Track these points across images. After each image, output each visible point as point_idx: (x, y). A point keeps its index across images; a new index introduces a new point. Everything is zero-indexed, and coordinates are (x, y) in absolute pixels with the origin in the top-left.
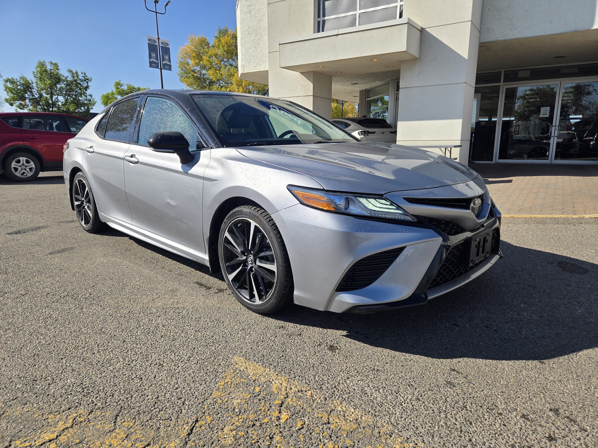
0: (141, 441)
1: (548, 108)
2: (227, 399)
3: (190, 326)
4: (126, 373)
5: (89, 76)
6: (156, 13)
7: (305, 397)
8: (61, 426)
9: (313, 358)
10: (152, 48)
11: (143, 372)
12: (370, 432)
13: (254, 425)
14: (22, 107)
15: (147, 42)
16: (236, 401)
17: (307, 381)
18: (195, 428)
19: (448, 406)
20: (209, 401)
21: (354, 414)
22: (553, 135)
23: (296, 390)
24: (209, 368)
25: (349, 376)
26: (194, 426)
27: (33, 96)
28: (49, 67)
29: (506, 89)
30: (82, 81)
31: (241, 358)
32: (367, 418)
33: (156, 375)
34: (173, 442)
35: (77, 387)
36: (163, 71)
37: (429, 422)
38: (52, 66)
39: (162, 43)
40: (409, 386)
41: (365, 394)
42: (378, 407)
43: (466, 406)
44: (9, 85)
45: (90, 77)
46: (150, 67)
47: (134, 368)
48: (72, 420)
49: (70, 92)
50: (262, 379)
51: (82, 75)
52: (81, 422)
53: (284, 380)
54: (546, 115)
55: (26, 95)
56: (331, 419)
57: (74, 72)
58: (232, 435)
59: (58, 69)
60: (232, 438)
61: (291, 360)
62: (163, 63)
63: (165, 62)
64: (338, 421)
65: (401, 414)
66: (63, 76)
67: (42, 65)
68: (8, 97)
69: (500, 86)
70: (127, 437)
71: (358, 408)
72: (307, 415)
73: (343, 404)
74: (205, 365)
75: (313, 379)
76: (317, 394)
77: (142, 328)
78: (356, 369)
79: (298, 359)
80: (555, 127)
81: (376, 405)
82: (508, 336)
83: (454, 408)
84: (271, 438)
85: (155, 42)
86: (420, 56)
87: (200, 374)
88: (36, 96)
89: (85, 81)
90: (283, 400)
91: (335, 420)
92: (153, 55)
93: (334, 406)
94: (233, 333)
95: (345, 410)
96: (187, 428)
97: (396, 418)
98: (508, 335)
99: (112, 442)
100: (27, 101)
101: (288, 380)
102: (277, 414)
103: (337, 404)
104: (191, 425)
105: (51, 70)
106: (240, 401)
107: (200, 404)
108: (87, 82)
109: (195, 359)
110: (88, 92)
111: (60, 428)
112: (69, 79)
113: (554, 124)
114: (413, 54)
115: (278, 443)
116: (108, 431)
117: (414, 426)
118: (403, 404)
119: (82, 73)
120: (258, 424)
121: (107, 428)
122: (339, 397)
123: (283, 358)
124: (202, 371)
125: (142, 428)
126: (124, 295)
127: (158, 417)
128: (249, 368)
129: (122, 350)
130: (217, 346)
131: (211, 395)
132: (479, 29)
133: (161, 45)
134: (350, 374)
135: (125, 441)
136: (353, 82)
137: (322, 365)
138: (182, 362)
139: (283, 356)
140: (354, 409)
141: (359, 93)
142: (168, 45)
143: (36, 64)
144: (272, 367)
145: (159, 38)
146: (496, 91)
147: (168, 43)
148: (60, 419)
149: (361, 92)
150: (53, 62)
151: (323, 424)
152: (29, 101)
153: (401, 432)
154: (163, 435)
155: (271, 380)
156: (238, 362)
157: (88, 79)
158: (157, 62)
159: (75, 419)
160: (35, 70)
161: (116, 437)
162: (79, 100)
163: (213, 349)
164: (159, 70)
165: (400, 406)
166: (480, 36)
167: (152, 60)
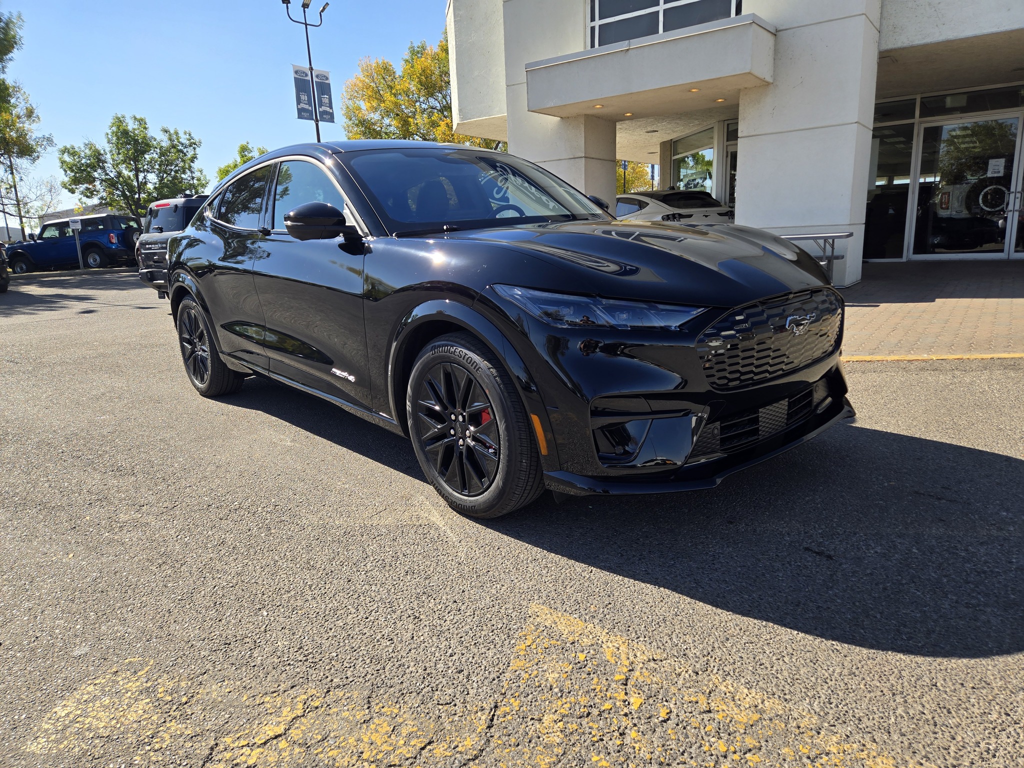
0: (418, 738)
1: (1002, 162)
2: (535, 672)
3: (447, 555)
4: (365, 631)
5: (196, 138)
6: (306, 25)
7: (662, 669)
8: (287, 714)
9: (660, 606)
10: (302, 85)
11: (391, 629)
12: (783, 726)
13: (589, 714)
14: (90, 194)
15: (292, 76)
16: (552, 675)
17: (660, 645)
18: (496, 718)
19: (906, 684)
20: (508, 675)
21: (750, 696)
22: (1010, 207)
23: (645, 658)
24: (493, 622)
25: (728, 636)
26: (494, 715)
27: (107, 174)
28: (131, 126)
29: (926, 129)
30: (186, 147)
31: (543, 607)
32: (773, 703)
33: (413, 634)
34: (468, 739)
35: (295, 654)
36: (320, 123)
37: (878, 710)
38: (137, 123)
39: (317, 76)
40: (833, 652)
41: (761, 665)
42: (787, 687)
43: (936, 683)
44: (66, 158)
45: (198, 140)
46: (298, 118)
47: (376, 623)
48: (301, 704)
49: (167, 166)
50: (585, 640)
51: (185, 137)
52: (317, 708)
53: (621, 643)
54: (999, 172)
55: (95, 173)
56: (713, 704)
57: (172, 132)
58: (559, 729)
59: (145, 128)
60: (558, 733)
61: (625, 610)
62: (321, 110)
63: (323, 108)
64: (725, 708)
65: (828, 698)
66: (155, 140)
67: (119, 121)
68: (66, 179)
69: (913, 124)
70: (393, 731)
71: (754, 687)
72: (671, 698)
73: (727, 681)
74: (488, 617)
75: (669, 641)
76: (681, 664)
77: (372, 559)
78: (737, 625)
79: (637, 607)
80: (1014, 194)
81: (783, 682)
82: (989, 567)
83: (916, 687)
84: (621, 734)
85: (307, 75)
86: (774, 79)
87: (483, 633)
88: (112, 175)
89: (190, 146)
90: (627, 675)
91: (720, 707)
92: (304, 97)
93: (714, 684)
94: (519, 566)
95: (733, 690)
96: (483, 718)
97: (822, 704)
98: (988, 564)
99: (373, 738)
100: (97, 183)
101: (627, 641)
102: (622, 696)
103: (717, 680)
104: (490, 713)
105: (134, 129)
106: (557, 675)
107: (494, 680)
108: (194, 148)
109: (469, 608)
110: (196, 165)
111: (287, 718)
112: (164, 144)
113: (1013, 189)
114: (762, 77)
115: (636, 743)
116: (362, 721)
117: (854, 716)
118: (828, 681)
119: (185, 133)
120: (595, 712)
121: (360, 716)
122: (718, 670)
123: (610, 606)
124: (485, 628)
125: (413, 716)
126: (330, 506)
127: (433, 701)
128: (559, 623)
129: (349, 595)
130: (498, 587)
131: (509, 666)
132: (878, 27)
133: (315, 79)
134: (729, 632)
135: (392, 736)
136: (649, 129)
137: (680, 618)
138: (449, 613)
139: (610, 604)
140: (748, 689)
141: (659, 146)
142: (327, 79)
143: (110, 121)
144: (596, 621)
145: (311, 69)
146: (907, 133)
147: (327, 76)
148: (284, 704)
149: (663, 145)
150: (138, 117)
151: (701, 713)
152: (100, 184)
153: (834, 726)
154: (449, 728)
155: (600, 642)
156: (538, 614)
157: (195, 144)
158: (310, 108)
159: (305, 703)
160: (109, 132)
161: (377, 731)
162: (182, 178)
163: (494, 592)
164: (313, 123)
165: (823, 684)
166: (880, 39)
167: (302, 105)
